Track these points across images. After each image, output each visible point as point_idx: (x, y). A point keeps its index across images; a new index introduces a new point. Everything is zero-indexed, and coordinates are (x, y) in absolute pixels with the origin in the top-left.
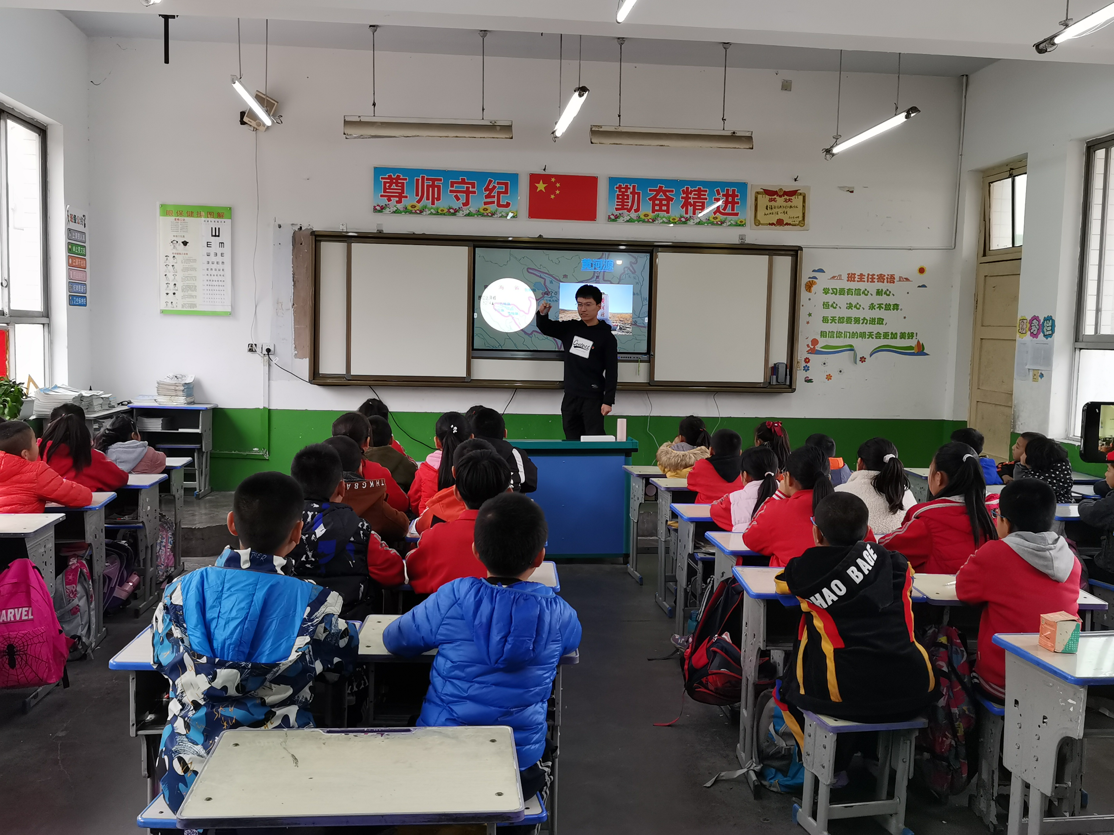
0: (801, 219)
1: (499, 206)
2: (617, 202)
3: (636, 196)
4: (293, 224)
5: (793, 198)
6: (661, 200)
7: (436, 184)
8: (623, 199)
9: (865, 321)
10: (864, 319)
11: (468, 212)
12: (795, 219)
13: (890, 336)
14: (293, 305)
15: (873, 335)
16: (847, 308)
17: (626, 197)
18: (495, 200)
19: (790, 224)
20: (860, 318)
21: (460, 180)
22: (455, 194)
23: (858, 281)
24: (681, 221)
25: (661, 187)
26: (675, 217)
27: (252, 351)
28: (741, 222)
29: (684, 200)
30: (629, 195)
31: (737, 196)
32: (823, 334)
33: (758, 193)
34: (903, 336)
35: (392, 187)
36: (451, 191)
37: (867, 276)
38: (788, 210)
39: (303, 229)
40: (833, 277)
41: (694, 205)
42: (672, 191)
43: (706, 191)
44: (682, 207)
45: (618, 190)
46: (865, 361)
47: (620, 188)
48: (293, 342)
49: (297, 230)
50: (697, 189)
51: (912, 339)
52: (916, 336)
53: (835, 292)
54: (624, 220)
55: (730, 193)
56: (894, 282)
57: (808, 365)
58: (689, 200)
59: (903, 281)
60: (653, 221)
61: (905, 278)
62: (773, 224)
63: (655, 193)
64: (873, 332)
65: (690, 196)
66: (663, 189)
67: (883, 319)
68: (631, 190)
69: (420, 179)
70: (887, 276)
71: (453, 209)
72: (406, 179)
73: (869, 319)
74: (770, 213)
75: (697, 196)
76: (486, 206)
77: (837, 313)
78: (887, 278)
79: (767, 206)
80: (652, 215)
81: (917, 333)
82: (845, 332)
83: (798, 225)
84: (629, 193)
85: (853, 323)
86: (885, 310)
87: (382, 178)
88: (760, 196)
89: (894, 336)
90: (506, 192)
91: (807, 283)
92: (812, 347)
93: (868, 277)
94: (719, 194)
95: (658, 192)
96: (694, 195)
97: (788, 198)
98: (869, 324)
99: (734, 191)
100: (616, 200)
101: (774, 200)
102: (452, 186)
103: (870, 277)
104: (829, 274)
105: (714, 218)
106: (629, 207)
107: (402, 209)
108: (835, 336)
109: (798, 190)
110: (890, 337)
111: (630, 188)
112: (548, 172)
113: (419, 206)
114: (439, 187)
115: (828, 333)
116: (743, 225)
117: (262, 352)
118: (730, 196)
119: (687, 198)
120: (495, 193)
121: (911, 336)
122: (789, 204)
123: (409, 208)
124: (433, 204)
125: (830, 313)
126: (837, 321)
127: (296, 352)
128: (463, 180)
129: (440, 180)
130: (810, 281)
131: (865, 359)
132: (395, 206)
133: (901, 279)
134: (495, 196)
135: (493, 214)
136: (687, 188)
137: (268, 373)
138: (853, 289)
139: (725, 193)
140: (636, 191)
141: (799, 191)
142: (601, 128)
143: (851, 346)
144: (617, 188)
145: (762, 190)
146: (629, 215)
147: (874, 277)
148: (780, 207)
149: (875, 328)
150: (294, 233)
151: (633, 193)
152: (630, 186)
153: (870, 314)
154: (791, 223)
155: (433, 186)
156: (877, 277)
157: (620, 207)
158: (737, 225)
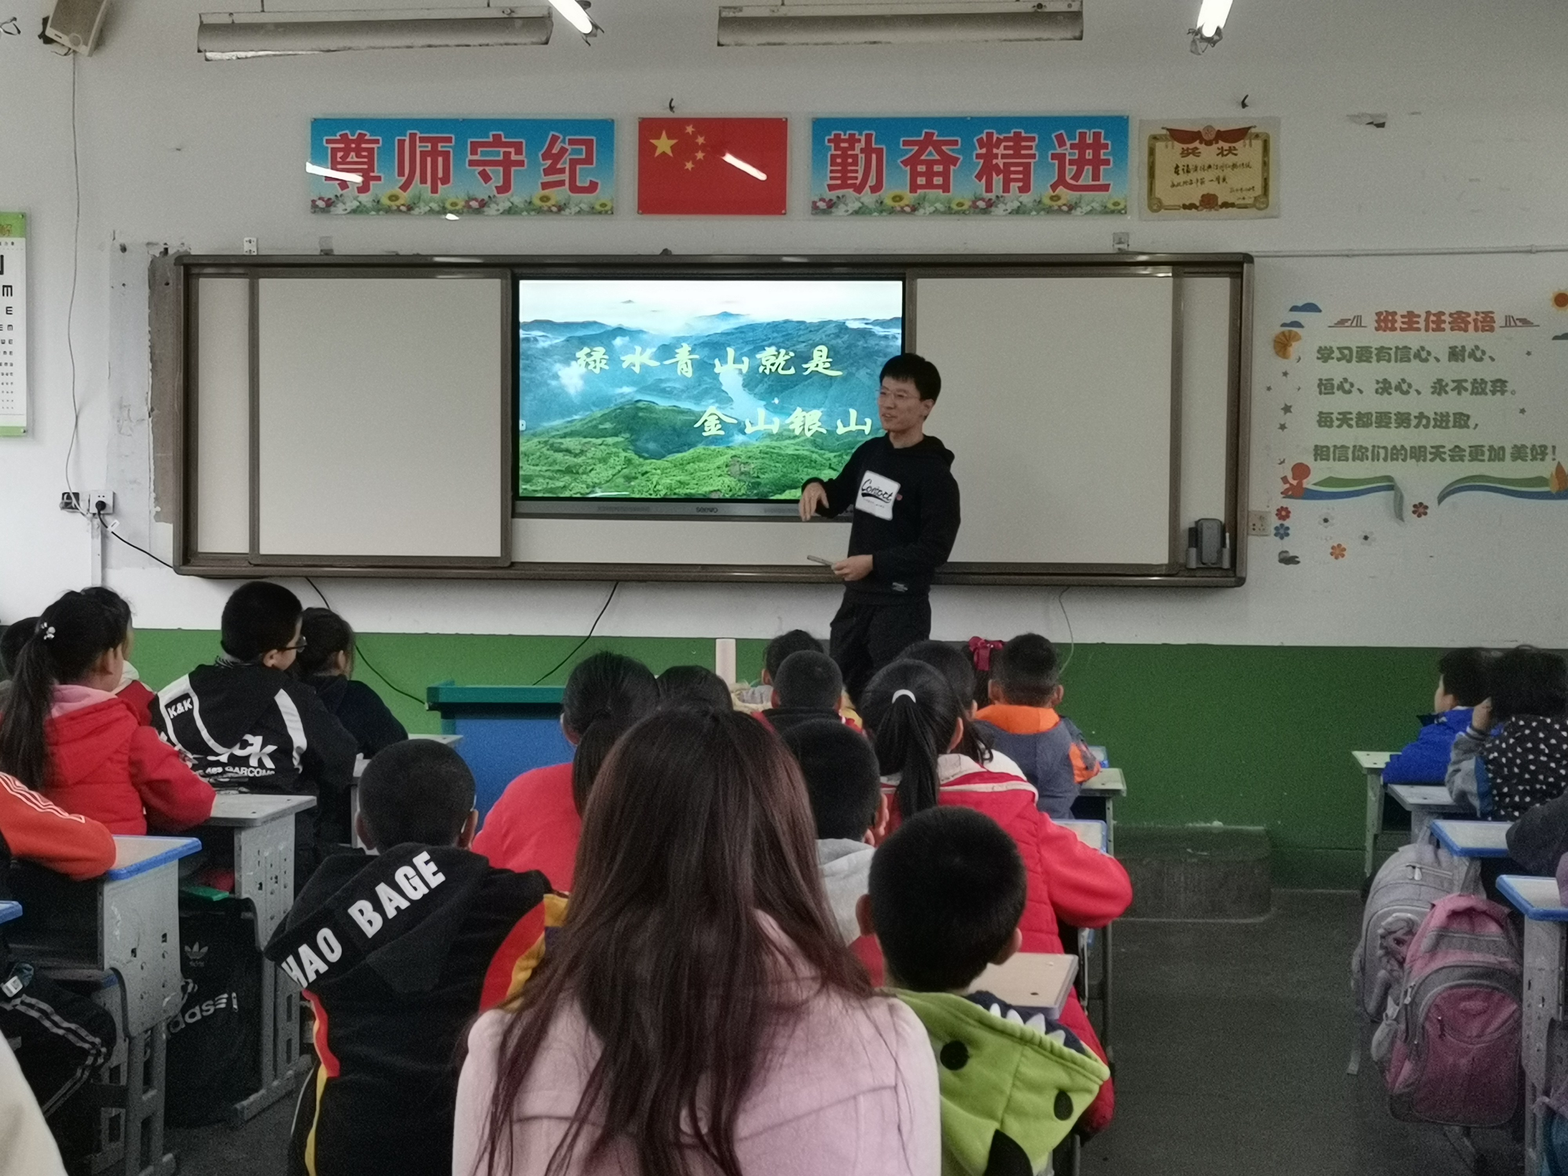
0: (1259, 191)
1: (574, 188)
2: (832, 171)
3: (874, 156)
4: (148, 244)
5: (1238, 145)
6: (930, 164)
7: (440, 149)
8: (844, 164)
9: (1424, 422)
10: (1421, 416)
11: (508, 204)
12: (1244, 194)
13: (1487, 454)
14: (152, 410)
15: (1445, 453)
16: (1377, 392)
17: (850, 160)
18: (566, 177)
19: (1232, 205)
20: (1409, 414)
21: (491, 139)
22: (481, 168)
23: (1402, 329)
24: (977, 207)
25: (929, 136)
26: (962, 201)
27: (72, 508)
28: (1116, 204)
29: (982, 161)
30: (857, 155)
31: (1106, 146)
32: (1320, 452)
33: (1155, 138)
34: (1519, 453)
35: (349, 160)
36: (472, 163)
37: (1423, 316)
38: (1228, 172)
39: (171, 252)
40: (1342, 323)
41: (1006, 171)
42: (955, 143)
43: (1032, 139)
44: (979, 177)
45: (832, 145)
46: (1425, 514)
47: (837, 140)
48: (152, 487)
49: (158, 255)
50: (1012, 135)
51: (1542, 460)
52: (1554, 453)
53: (1346, 354)
54: (847, 211)
55: (1089, 140)
56: (1492, 329)
57: (1286, 523)
58: (995, 162)
59: (1516, 325)
60: (914, 209)
61: (1520, 320)
62: (1191, 206)
63: (916, 148)
64: (1443, 447)
65: (995, 151)
66: (935, 138)
67: (1468, 417)
68: (863, 144)
69: (407, 139)
70: (1473, 316)
71: (476, 200)
72: (377, 141)
73: (1432, 416)
74: (1185, 183)
75: (1011, 152)
76: (547, 192)
77: (1352, 404)
78: (1475, 320)
79: (1177, 167)
80: (909, 198)
81: (1554, 447)
82: (1374, 446)
83: (1253, 206)
84: (857, 151)
85: (1393, 425)
86: (1472, 394)
87: (328, 141)
88: (1160, 146)
89: (1497, 454)
90: (588, 160)
91: (1277, 337)
92: (1295, 483)
93: (1427, 320)
94: (1062, 143)
95: (922, 146)
96: (1006, 148)
97: (1226, 146)
98: (1434, 427)
99: (1097, 136)
100: (829, 168)
101: (1195, 152)
102: (474, 152)
103: (1433, 318)
104: (1331, 313)
105: (1052, 198)
106: (858, 182)
107: (369, 205)
108: (1350, 456)
109: (1249, 128)
110: (1486, 457)
111: (859, 141)
112: (679, 114)
113: (405, 197)
114: (446, 155)
115: (1332, 450)
116: (1119, 212)
117: (88, 510)
118: (1089, 146)
119: (988, 157)
120: (565, 163)
121: (1540, 452)
122: (1230, 159)
123: (385, 201)
124: (434, 190)
125: (1337, 403)
126: (1353, 423)
127: (158, 509)
128: (497, 137)
129: (449, 140)
130: (1283, 333)
131: (1426, 507)
132: (356, 198)
133: (1510, 321)
134: (565, 168)
135: (561, 209)
136: (989, 135)
137: (99, 552)
138: (1391, 349)
139: (1077, 141)
140: (874, 146)
141: (1253, 130)
142: (741, 10)
143: (1389, 478)
144: (830, 141)
145: (1164, 132)
146: (858, 199)
147: (1443, 318)
148: (1210, 167)
149: (1449, 437)
150: (152, 262)
151: (868, 150)
152: (860, 134)
153: (1433, 405)
154: (1237, 202)
155: (434, 153)
156: (1450, 319)
157: (839, 182)
158: (1106, 211)
